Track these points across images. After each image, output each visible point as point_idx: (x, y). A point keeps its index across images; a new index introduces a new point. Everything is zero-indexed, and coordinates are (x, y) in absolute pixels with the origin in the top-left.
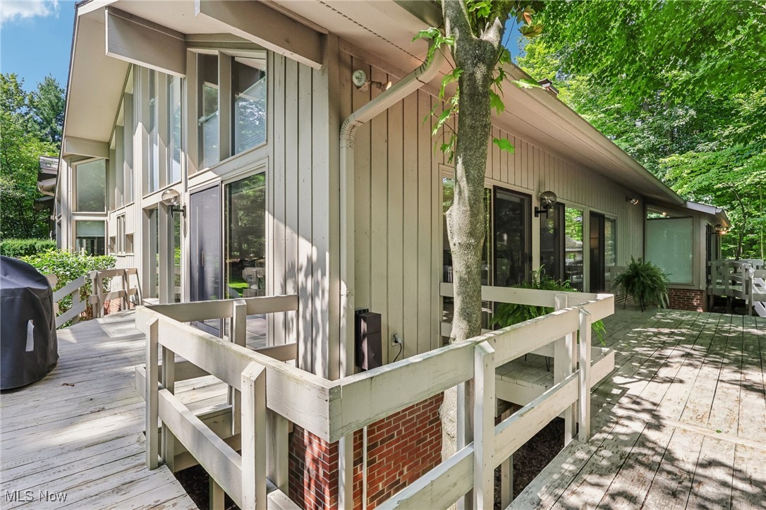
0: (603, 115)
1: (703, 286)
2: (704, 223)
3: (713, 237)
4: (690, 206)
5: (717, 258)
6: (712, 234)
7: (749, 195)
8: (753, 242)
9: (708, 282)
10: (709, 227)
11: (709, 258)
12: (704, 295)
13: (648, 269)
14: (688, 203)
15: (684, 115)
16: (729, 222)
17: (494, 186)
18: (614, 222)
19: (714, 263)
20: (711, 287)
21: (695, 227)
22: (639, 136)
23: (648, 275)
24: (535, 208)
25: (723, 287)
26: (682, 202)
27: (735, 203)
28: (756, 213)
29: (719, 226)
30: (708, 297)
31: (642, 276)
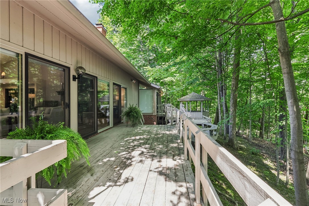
0: (128, 50)
1: (156, 114)
2: (156, 91)
3: (159, 96)
4: (152, 85)
5: (160, 104)
6: (158, 95)
7: (168, 84)
8: (169, 99)
9: (157, 112)
10: (157, 93)
11: (157, 104)
12: (156, 117)
13: (135, 109)
14: (151, 84)
15: (153, 56)
16: (163, 92)
17: (25, 52)
18: (126, 89)
19: (159, 105)
20: (158, 114)
21: (153, 92)
22: (140, 60)
23: (135, 112)
24: (73, 76)
25: (161, 113)
26: (150, 83)
27: (165, 86)
28: (169, 89)
29: (160, 93)
30: (158, 117)
31: (133, 112)
